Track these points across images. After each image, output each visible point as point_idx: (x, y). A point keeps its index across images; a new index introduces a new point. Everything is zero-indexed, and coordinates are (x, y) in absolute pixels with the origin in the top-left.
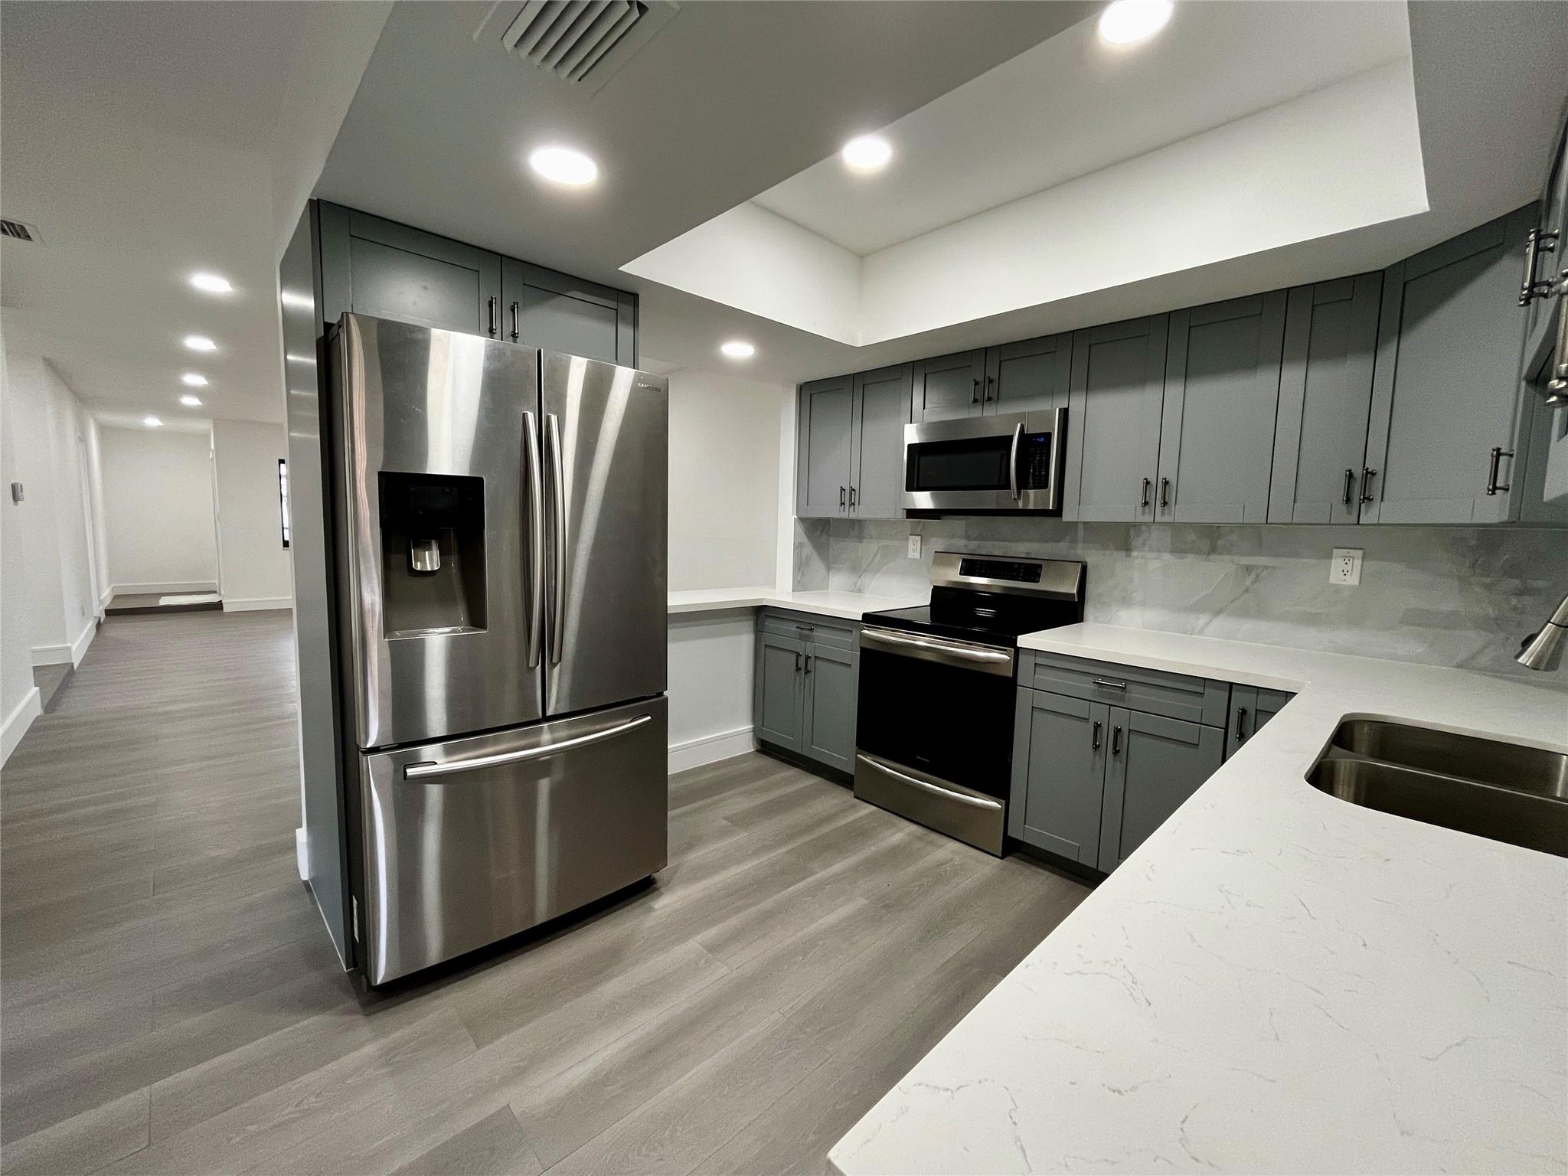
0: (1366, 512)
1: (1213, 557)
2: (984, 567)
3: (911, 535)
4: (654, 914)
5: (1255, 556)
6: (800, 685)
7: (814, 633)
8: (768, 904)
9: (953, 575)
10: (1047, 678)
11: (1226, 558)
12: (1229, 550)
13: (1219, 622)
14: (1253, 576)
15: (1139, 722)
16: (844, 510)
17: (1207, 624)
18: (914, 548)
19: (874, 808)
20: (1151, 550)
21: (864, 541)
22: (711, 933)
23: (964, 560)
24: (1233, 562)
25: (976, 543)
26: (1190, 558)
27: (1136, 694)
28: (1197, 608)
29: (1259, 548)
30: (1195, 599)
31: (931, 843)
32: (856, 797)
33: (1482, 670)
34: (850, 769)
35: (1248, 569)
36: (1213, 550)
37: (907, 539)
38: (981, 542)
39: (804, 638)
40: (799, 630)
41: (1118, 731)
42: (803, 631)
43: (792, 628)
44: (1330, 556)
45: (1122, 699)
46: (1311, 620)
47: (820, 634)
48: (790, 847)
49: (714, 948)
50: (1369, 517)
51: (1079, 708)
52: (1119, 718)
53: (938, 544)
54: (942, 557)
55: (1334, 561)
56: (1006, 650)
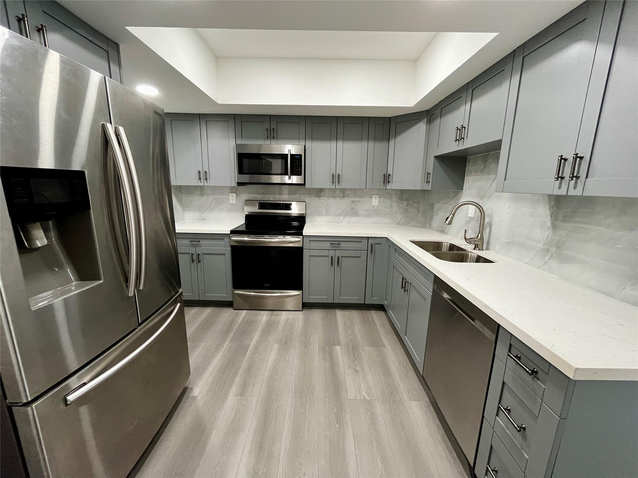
0: (388, 186)
1: (344, 198)
2: (268, 205)
3: (230, 193)
4: (198, 398)
5: (354, 198)
6: (194, 269)
7: (200, 243)
8: (244, 365)
9: (255, 209)
10: (314, 245)
11: (347, 198)
12: (348, 196)
13: (347, 219)
14: (354, 204)
15: (345, 253)
16: (201, 182)
17: (343, 219)
18: (233, 198)
19: (245, 311)
20: (326, 197)
21: (204, 196)
22: (234, 389)
23: (259, 203)
24: (349, 200)
25: (262, 196)
26: (338, 199)
27: (343, 245)
28: (340, 215)
29: (356, 196)
30: (339, 212)
31: (277, 315)
32: (234, 309)
33: (401, 224)
34: (230, 299)
35: (353, 202)
36: (344, 196)
37: (229, 195)
38: (264, 195)
39: (195, 246)
40: (191, 242)
41: (338, 258)
42: (193, 243)
43: (187, 242)
44: (371, 197)
45: (339, 247)
46: (368, 216)
47: (202, 242)
48: (229, 339)
49: (242, 393)
50: (389, 187)
51: (325, 253)
52: (339, 253)
53: (245, 197)
54: (248, 202)
55: (373, 198)
56: (299, 237)
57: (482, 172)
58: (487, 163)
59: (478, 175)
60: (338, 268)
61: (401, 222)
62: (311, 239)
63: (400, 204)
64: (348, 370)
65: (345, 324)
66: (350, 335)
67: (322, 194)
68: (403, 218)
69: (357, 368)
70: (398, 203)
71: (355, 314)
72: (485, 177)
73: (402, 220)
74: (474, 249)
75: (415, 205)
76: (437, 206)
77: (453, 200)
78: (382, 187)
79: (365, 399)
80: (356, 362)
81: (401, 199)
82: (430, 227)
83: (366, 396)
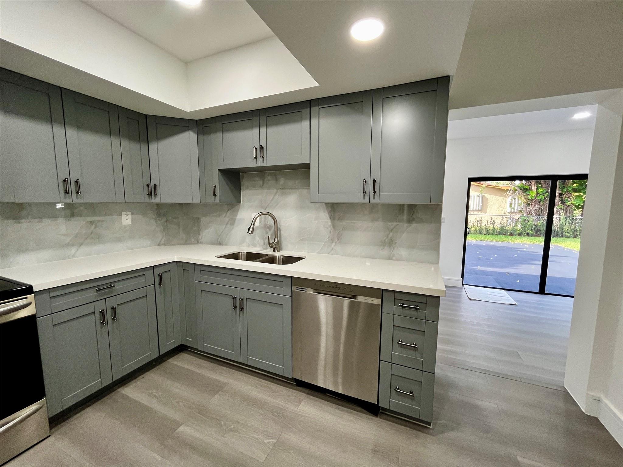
0: (155, 199)
5: (93, 216)
10: (61, 303)
11: (79, 218)
12: (80, 215)
13: (82, 249)
24: (83, 220)
28: (69, 245)
30: (67, 241)
35: (92, 222)
41: (113, 308)
44: (120, 215)
45: (112, 292)
55: (122, 216)
56: (26, 298)
57: (262, 187)
58: (266, 180)
59: (257, 190)
60: (115, 324)
61: (163, 242)
62: (52, 294)
63: (159, 221)
64: (225, 437)
65: (156, 398)
66: (177, 402)
67: (24, 212)
68: (164, 237)
69: (230, 426)
70: (156, 219)
71: (151, 376)
72: (265, 191)
73: (163, 240)
74: (274, 251)
75: (174, 220)
76: (204, 220)
77: (229, 213)
78: (147, 200)
79: (274, 445)
80: (222, 423)
81: (159, 215)
82: (198, 242)
83: (270, 441)
